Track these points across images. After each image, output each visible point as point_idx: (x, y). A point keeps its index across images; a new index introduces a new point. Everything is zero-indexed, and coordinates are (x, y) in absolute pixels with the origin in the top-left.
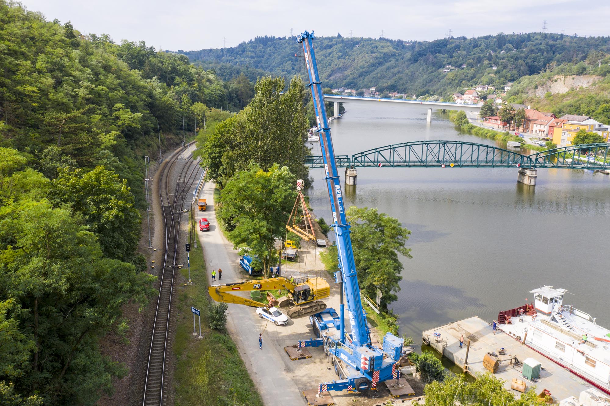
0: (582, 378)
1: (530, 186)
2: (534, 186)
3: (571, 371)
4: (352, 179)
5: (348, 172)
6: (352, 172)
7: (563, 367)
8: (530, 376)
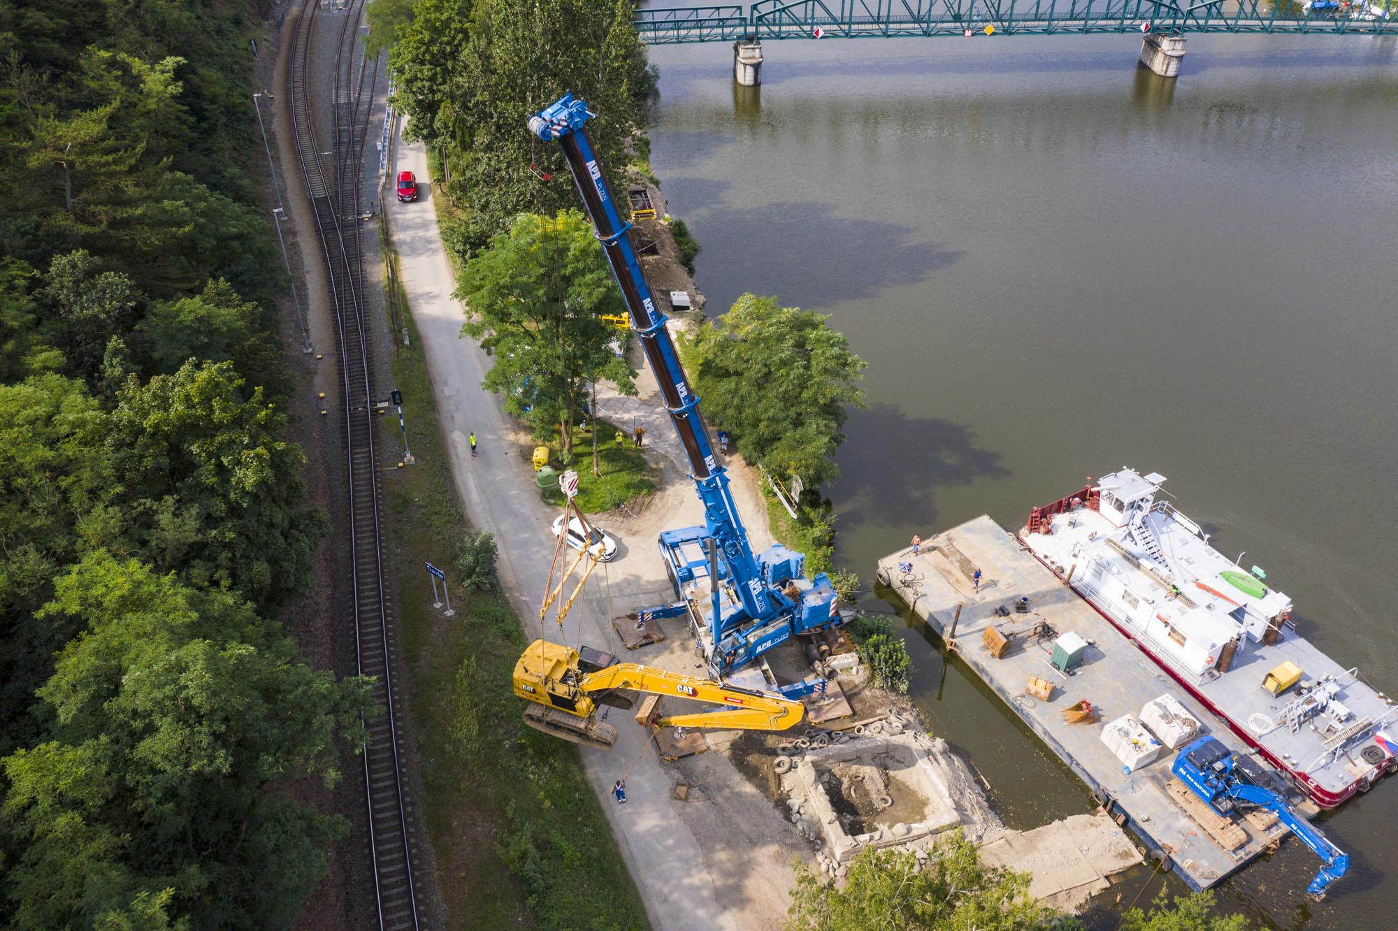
0: (1158, 662)
1: (1164, 78)
2: (1175, 77)
3: (1142, 648)
4: (750, 71)
5: (741, 52)
6: (750, 53)
7: (1128, 636)
8: (1063, 665)
